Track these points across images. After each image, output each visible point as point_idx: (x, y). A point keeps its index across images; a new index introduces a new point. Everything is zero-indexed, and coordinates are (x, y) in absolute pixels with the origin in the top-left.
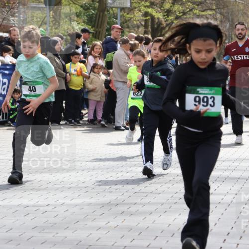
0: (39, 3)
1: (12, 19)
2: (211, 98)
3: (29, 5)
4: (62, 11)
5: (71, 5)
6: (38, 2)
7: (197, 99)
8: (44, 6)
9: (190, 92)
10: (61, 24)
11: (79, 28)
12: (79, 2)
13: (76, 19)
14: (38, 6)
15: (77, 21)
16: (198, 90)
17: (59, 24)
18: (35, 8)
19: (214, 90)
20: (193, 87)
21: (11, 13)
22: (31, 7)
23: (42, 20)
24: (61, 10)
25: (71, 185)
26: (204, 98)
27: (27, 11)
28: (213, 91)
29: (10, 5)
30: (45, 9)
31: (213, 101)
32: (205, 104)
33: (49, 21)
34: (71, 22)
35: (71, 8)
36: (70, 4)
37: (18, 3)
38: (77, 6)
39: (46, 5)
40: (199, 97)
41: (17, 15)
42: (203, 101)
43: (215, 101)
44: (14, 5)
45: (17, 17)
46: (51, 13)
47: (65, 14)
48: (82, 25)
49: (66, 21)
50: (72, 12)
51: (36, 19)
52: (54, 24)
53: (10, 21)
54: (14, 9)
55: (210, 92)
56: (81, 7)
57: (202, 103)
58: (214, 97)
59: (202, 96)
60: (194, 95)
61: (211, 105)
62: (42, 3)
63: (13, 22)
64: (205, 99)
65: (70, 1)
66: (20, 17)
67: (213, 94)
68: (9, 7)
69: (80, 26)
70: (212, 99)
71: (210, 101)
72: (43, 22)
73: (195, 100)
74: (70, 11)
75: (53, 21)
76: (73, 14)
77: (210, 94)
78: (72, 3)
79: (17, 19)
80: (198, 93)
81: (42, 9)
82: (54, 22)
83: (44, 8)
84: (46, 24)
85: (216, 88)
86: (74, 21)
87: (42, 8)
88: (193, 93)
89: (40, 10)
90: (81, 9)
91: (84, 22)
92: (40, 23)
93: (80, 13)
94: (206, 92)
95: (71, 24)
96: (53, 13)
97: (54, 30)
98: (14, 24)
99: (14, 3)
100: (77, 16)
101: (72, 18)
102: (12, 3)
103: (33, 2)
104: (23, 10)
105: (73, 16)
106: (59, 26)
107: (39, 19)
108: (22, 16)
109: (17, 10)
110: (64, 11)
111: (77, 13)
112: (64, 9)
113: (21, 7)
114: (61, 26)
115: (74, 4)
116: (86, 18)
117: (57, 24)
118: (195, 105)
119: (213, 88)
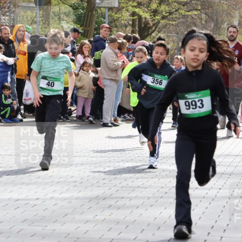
0: (30, 2)
1: (3, 17)
2: (199, 101)
3: (19, 5)
4: (52, 10)
5: (60, 5)
6: (28, 1)
8: (35, 6)
10: (51, 23)
11: (68, 27)
12: (68, 1)
13: (65, 18)
14: (28, 5)
15: (66, 20)
16: (186, 96)
17: (49, 22)
18: (25, 7)
21: (2, 12)
22: (22, 6)
24: (50, 9)
26: (192, 102)
27: (17, 11)
28: (199, 95)
29: (1, 4)
30: (35, 9)
32: (194, 107)
33: (39, 20)
34: (60, 21)
35: (61, 7)
37: (9, 3)
38: (67, 6)
41: (8, 14)
43: (204, 103)
44: (5, 5)
45: (7, 16)
46: (41, 12)
47: (54, 13)
48: (71, 24)
49: (56, 21)
51: (27, 18)
52: (44, 23)
53: (1, 19)
54: (5, 8)
55: (197, 96)
56: (71, 6)
57: (191, 107)
59: (190, 101)
61: (199, 107)
62: (32, 2)
63: (4, 21)
64: (194, 103)
65: (59, 1)
67: (200, 97)
68: (1, 6)
69: (69, 25)
70: (200, 102)
71: (199, 104)
72: (33, 20)
73: (186, 105)
74: (60, 10)
76: (62, 13)
77: (197, 98)
78: (61, 2)
79: (7, 18)
80: (186, 98)
81: (32, 9)
82: (44, 21)
83: (35, 7)
84: (36, 23)
85: (203, 92)
86: (63, 20)
87: (32, 7)
89: (31, 9)
90: (71, 9)
91: (73, 21)
92: (30, 22)
93: (69, 12)
94: (193, 97)
95: (60, 23)
96: (43, 12)
97: (43, 29)
98: (5, 22)
99: (5, 3)
100: (67, 16)
101: (62, 17)
102: (3, 2)
103: (24, 2)
104: (14, 9)
105: (62, 15)
106: (48, 25)
107: (29, 19)
108: (12, 15)
109: (8, 9)
110: (54, 10)
111: (66, 12)
112: (53, 9)
113: (12, 6)
114: (50, 25)
115: (63, 3)
116: (75, 17)
117: (47, 23)
118: (187, 109)
119: (199, 92)
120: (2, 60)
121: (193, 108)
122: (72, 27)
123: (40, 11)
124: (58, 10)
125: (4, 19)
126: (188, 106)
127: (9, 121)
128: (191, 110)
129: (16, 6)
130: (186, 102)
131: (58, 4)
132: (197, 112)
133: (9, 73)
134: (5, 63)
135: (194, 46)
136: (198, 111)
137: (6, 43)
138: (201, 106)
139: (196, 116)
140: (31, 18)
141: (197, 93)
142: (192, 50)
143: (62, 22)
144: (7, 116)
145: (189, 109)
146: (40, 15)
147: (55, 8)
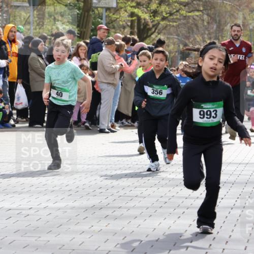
0: (23, 1)
2: (213, 111)
3: (12, 4)
4: (46, 10)
5: (55, 4)
7: (202, 113)
8: (28, 5)
9: (196, 108)
10: (45, 23)
11: (64, 28)
12: (64, 1)
13: (60, 18)
14: (21, 5)
15: (61, 21)
16: (202, 105)
17: (43, 23)
18: (18, 7)
20: (198, 103)
22: (15, 6)
23: (26, 19)
24: (45, 9)
25: (55, 189)
26: (207, 112)
27: (10, 10)
28: (215, 106)
30: (29, 8)
31: (216, 114)
32: (209, 117)
33: (33, 21)
34: (55, 21)
35: (56, 7)
36: (55, 3)
38: (61, 5)
39: (30, 5)
40: (204, 112)
41: (0, 14)
42: (207, 115)
43: (217, 113)
46: (35, 12)
47: (49, 13)
48: (67, 25)
49: (50, 21)
50: (56, 11)
51: (20, 18)
52: (38, 25)
55: (213, 107)
56: (66, 6)
57: (206, 116)
58: (216, 111)
59: (205, 110)
60: (199, 110)
61: (213, 117)
62: (25, 1)
64: (209, 113)
66: (3, 16)
67: (215, 108)
69: (64, 26)
70: (215, 112)
71: (213, 114)
72: (26, 21)
73: (200, 114)
74: (55, 10)
78: (56, 2)
80: (202, 108)
81: (25, 8)
82: (38, 21)
83: (28, 7)
84: (29, 23)
85: (218, 103)
86: (58, 21)
87: (26, 6)
88: (198, 108)
89: (24, 9)
90: (66, 9)
91: (68, 22)
92: (24, 23)
93: (65, 12)
94: (209, 107)
95: (55, 23)
96: (37, 12)
97: (38, 30)
100: (62, 16)
101: (57, 18)
103: (17, 1)
104: (6, 9)
105: (57, 15)
106: (43, 26)
107: (22, 19)
108: (4, 15)
110: (48, 10)
111: (61, 12)
112: (48, 8)
113: (4, 6)
114: (45, 26)
115: (59, 3)
116: (71, 18)
117: (41, 23)
118: (200, 118)
119: (215, 103)
121: (207, 118)
122: (68, 28)
124: (53, 9)
126: (202, 115)
128: (205, 119)
129: (9, 6)
130: (200, 112)
131: (53, 4)
132: (211, 122)
133: (1, 75)
136: (212, 120)
138: (215, 116)
139: (209, 125)
140: (24, 19)
141: (213, 103)
143: (57, 23)
145: (203, 118)
146: (34, 15)
147: (50, 7)
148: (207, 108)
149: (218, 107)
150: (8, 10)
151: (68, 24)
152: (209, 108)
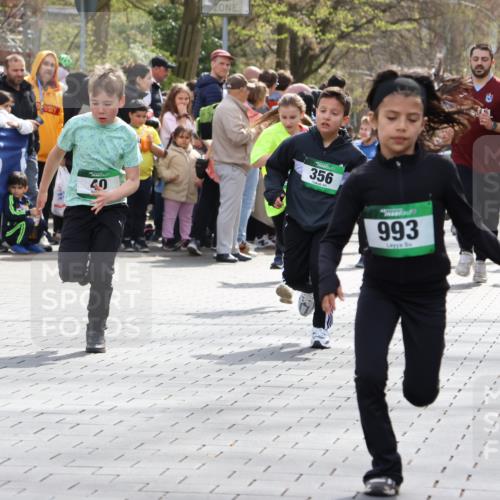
0: (66, 4)
1: (10, 37)
2: (408, 224)
3: (44, 10)
4: (111, 21)
5: (129, 10)
6: (62, 3)
7: (383, 228)
8: (74, 11)
10: (109, 47)
11: (146, 57)
12: (146, 3)
13: (139, 37)
14: (63, 11)
15: (140, 43)
16: (382, 211)
17: (105, 46)
18: (56, 15)
19: (413, 208)
20: (374, 207)
21: (9, 25)
22: (51, 14)
23: (71, 40)
24: (109, 19)
27: (40, 22)
28: (411, 211)
29: (7, 9)
30: (78, 18)
31: (414, 229)
32: (398, 236)
33: (86, 42)
34: (129, 44)
35: (129, 16)
36: (128, 7)
37: (24, 6)
38: (141, 11)
39: (79, 10)
40: (386, 225)
41: (21, 29)
43: (418, 228)
44: (14, 10)
45: (20, 33)
46: (90, 25)
47: (114, 26)
48: (153, 51)
49: (119, 43)
50: (131, 23)
51: (60, 37)
52: (96, 49)
53: (6, 41)
54: (14, 16)
55: (405, 213)
56: (150, 13)
57: (392, 235)
59: (390, 222)
60: (379, 221)
62: (70, 4)
63: (13, 43)
64: (397, 227)
65: (127, 3)
66: (27, 34)
67: (412, 216)
68: (5, 12)
69: (147, 52)
70: (412, 225)
71: (408, 230)
72: (72, 43)
73: (381, 231)
74: (128, 21)
75: (94, 41)
76: (132, 28)
77: (405, 217)
78: (131, 5)
79: (20, 37)
80: (382, 216)
81: (70, 18)
82: (95, 44)
83: (77, 15)
84: (78, 47)
85: (418, 205)
86: (135, 42)
87: (71, 15)
88: (376, 217)
89: (67, 19)
90: (150, 19)
91: (155, 44)
92: (67, 46)
93: (147, 26)
94: (396, 214)
95: (129, 47)
96: (95, 25)
98: (15, 47)
99: (15, 6)
100: (142, 32)
101: (132, 36)
102: (11, 5)
103: (53, 3)
104: (33, 19)
105: (133, 32)
106: (104, 52)
107: (64, 38)
108: (29, 31)
109: (21, 18)
110: (115, 21)
111: (141, 25)
112: (114, 17)
113: (29, 13)
114: (108, 52)
115: (135, 7)
116: (159, 36)
117: (101, 47)
119: (411, 205)
120: (8, 124)
121: (395, 238)
122: (153, 55)
123: (87, 22)
124: (124, 20)
125: (13, 40)
126: (385, 232)
127: (24, 250)
128: (391, 241)
129: (38, 13)
130: (380, 225)
131: (125, 10)
132: (404, 247)
133: (24, 150)
134: (15, 130)
135: (396, 109)
136: (406, 244)
137: (18, 89)
138: (412, 234)
139: (400, 255)
140: (68, 39)
141: (405, 206)
142: (391, 119)
143: (132, 45)
144: (20, 239)
145: (387, 238)
146: (87, 31)
147: (118, 16)
148: (394, 217)
149: (418, 215)
150: (37, 22)
151: (153, 47)
152: (398, 217)
